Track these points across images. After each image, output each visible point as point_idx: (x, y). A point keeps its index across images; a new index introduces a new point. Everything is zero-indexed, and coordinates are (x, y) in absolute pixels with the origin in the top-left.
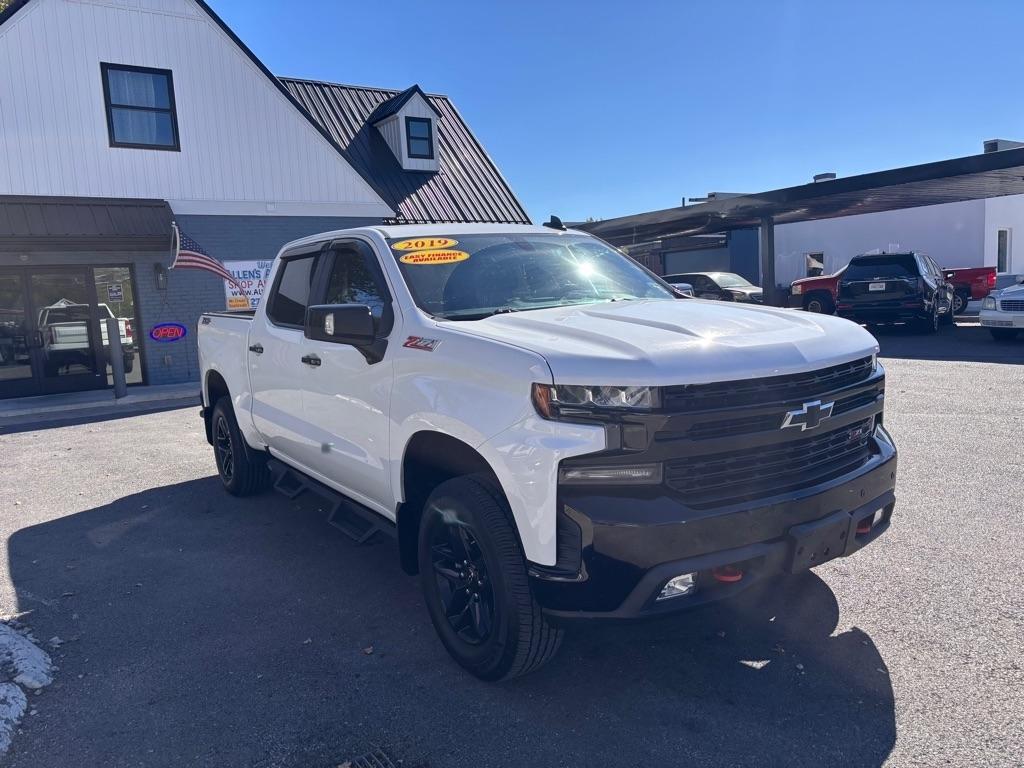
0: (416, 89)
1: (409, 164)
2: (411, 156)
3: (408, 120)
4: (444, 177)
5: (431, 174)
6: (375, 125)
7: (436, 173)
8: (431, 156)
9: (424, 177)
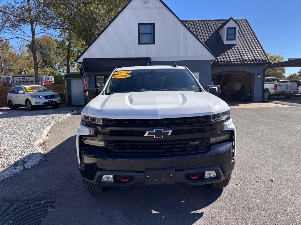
0: (232, 18)
1: (226, 42)
2: (227, 40)
3: (228, 28)
4: (238, 46)
5: (233, 45)
6: (218, 31)
7: (236, 45)
8: (235, 39)
9: (231, 46)
